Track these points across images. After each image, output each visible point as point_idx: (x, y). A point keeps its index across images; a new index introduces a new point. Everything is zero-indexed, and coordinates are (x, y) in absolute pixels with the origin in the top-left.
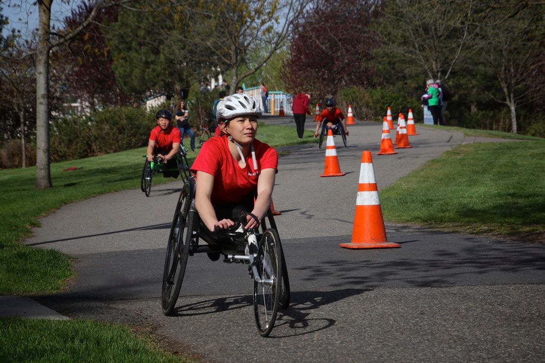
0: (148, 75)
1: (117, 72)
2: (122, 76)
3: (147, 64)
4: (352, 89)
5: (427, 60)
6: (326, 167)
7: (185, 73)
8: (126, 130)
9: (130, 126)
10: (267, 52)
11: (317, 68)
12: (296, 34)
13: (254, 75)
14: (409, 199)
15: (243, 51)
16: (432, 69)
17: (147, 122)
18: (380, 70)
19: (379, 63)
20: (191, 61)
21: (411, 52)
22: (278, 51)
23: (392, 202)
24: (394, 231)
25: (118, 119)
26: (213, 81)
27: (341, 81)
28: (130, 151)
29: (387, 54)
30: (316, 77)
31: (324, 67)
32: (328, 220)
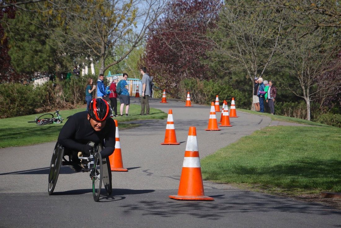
0: (36, 61)
1: (12, 57)
2: (16, 60)
3: (36, 52)
4: (191, 80)
5: (247, 62)
6: (166, 138)
7: (65, 61)
8: (17, 101)
9: (20, 98)
10: (129, 48)
11: (165, 63)
12: (151, 36)
13: (118, 65)
15: (110, 47)
16: (251, 69)
17: (33, 96)
18: (212, 67)
19: (212, 62)
20: (70, 51)
21: (236, 55)
22: (138, 48)
24: (211, 188)
25: (11, 93)
26: (87, 68)
27: (183, 74)
28: (19, 117)
29: (218, 56)
30: (165, 69)
31: (171, 62)
32: (163, 177)
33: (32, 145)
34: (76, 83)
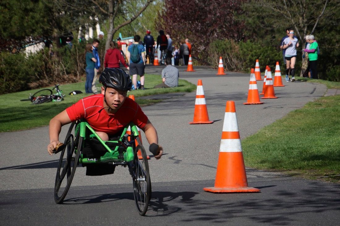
0: (27, 22)
3: (26, 11)
4: (223, 41)
5: (294, 16)
6: (196, 115)
7: (64, 22)
8: (5, 75)
9: (9, 71)
10: (143, 3)
11: (190, 20)
13: (130, 25)
14: (271, 147)
15: (120, 2)
17: (26, 67)
18: (250, 24)
19: (250, 17)
20: (69, 9)
21: (279, 8)
22: (154, 3)
23: (256, 150)
24: (255, 177)
26: (91, 29)
27: (213, 34)
28: (9, 94)
29: (257, 9)
30: (189, 28)
31: (197, 19)
32: (195, 165)
33: (29, 130)
34: (79, 49)
